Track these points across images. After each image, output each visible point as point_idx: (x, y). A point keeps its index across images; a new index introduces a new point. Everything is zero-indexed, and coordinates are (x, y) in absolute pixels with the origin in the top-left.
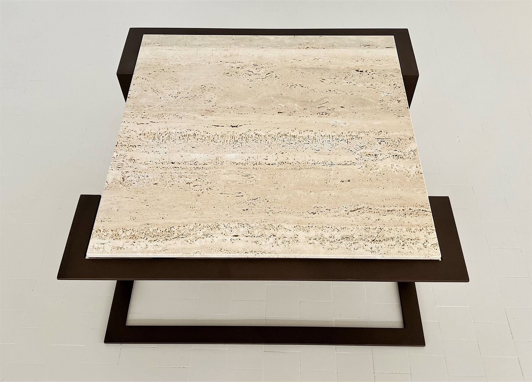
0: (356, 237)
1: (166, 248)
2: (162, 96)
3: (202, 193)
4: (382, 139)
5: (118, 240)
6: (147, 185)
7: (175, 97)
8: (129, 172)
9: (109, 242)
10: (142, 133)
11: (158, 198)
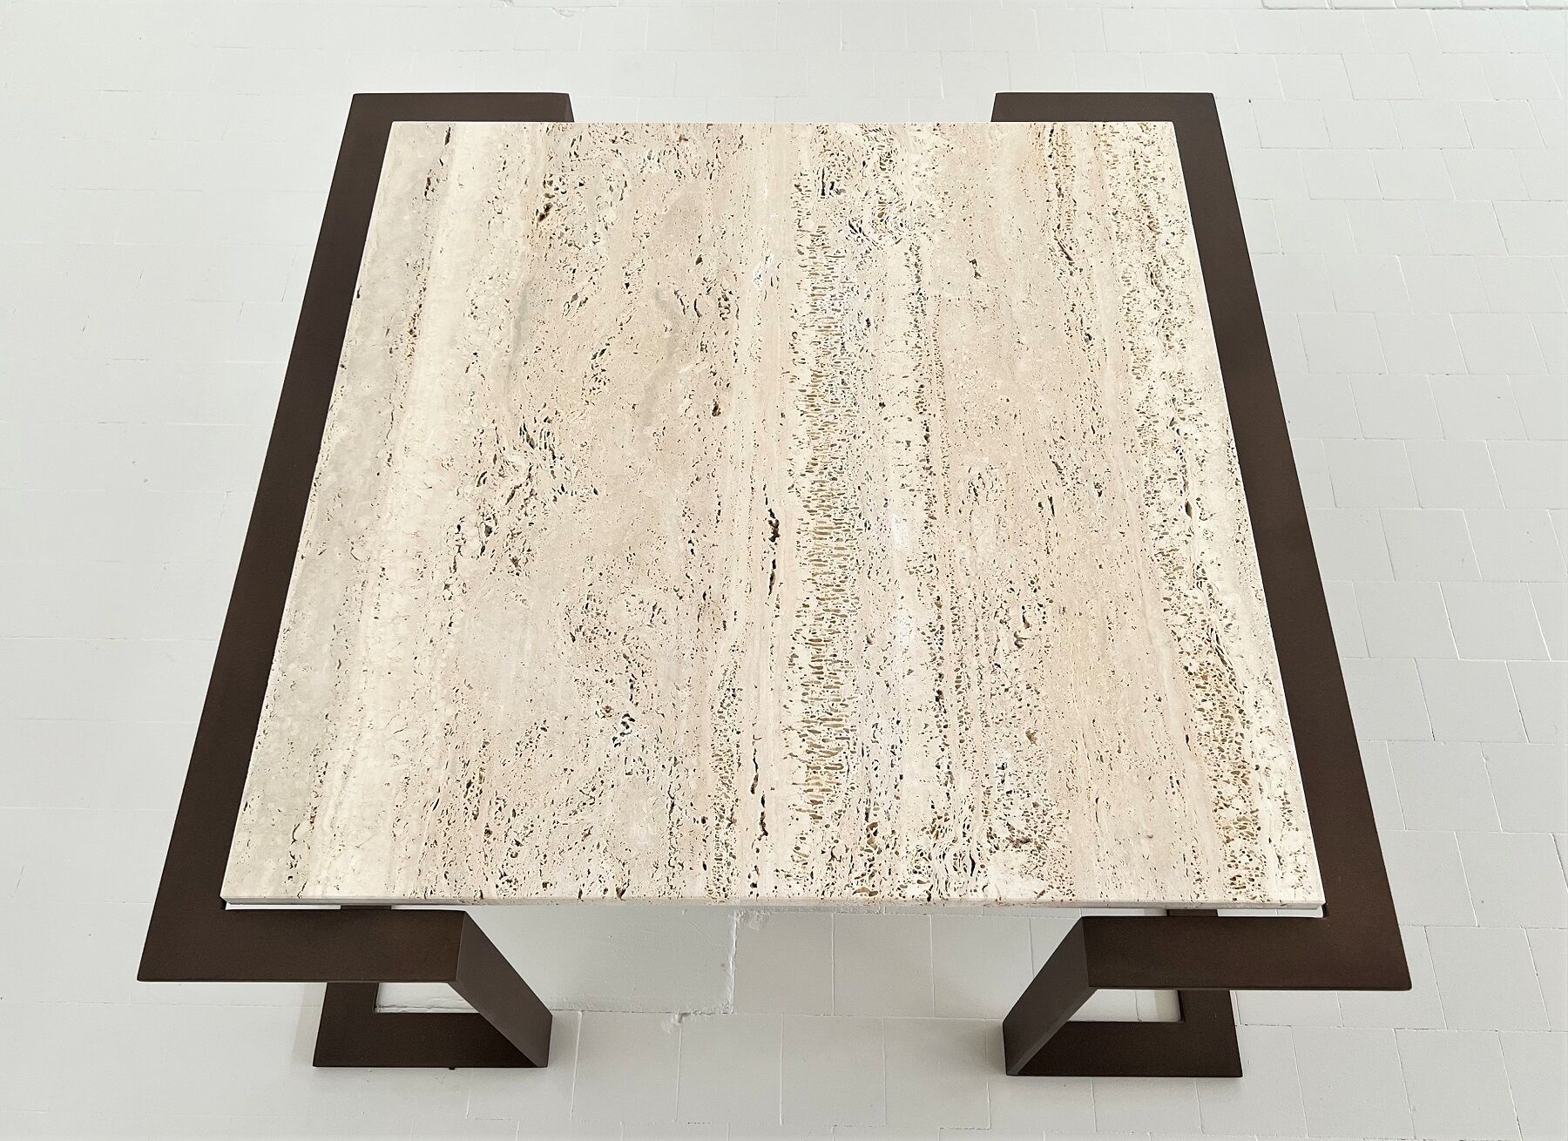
0: (1147, 259)
1: (1261, 678)
2: (622, 769)
3: (1051, 602)
4: (824, 187)
5: (1256, 817)
6: (1040, 762)
7: (629, 723)
8: (990, 828)
9: (1270, 841)
10: (809, 811)
11: (1087, 721)
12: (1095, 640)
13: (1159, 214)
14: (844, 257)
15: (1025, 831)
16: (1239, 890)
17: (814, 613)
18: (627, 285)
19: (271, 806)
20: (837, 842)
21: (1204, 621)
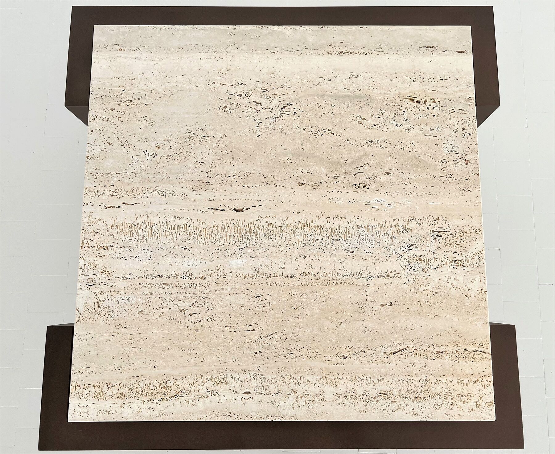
0: (396, 393)
1: (163, 412)
2: (134, 155)
3: (202, 326)
4: (438, 232)
5: (103, 400)
6: (130, 315)
7: (153, 156)
8: (104, 293)
9: (93, 403)
10: (114, 224)
11: (146, 336)
12: (183, 343)
13: (426, 403)
14: (392, 241)
15: (102, 306)
16: (74, 387)
17: (199, 226)
18: (372, 142)
19: (126, 35)
20: (102, 234)
21: (191, 392)
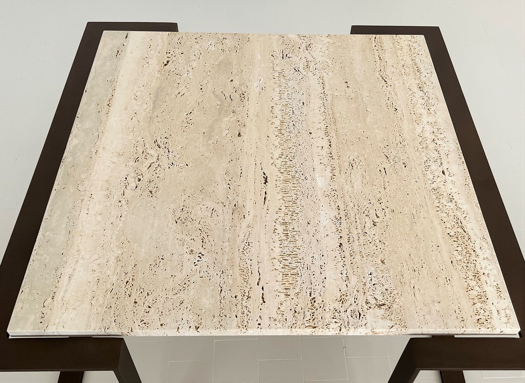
0: (417, 82)
1: (482, 238)
2: (198, 275)
3: (388, 208)
4: (283, 56)
5: (486, 294)
6: (387, 272)
7: (201, 256)
8: (367, 300)
9: (493, 304)
10: (284, 292)
11: (407, 256)
12: (408, 223)
13: (421, 66)
14: (292, 80)
15: (382, 300)
16: (481, 325)
17: (284, 212)
19: (34, 291)
20: (297, 305)
21: (455, 215)
